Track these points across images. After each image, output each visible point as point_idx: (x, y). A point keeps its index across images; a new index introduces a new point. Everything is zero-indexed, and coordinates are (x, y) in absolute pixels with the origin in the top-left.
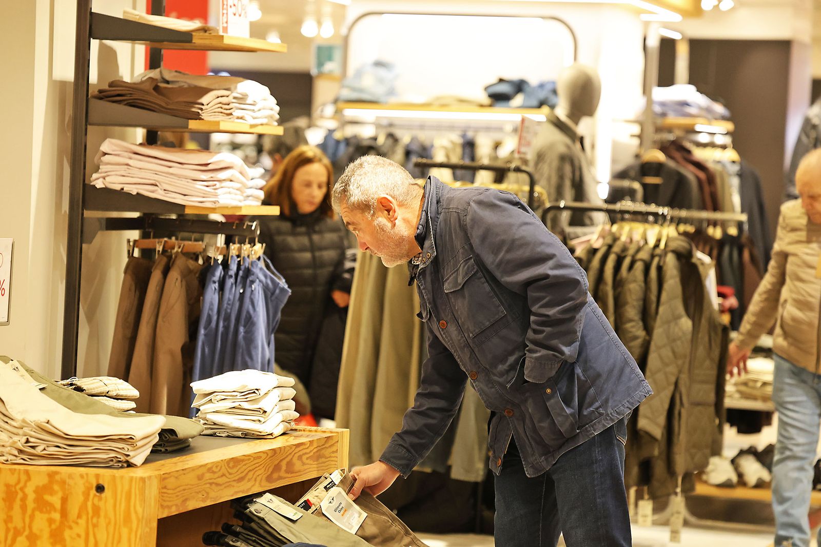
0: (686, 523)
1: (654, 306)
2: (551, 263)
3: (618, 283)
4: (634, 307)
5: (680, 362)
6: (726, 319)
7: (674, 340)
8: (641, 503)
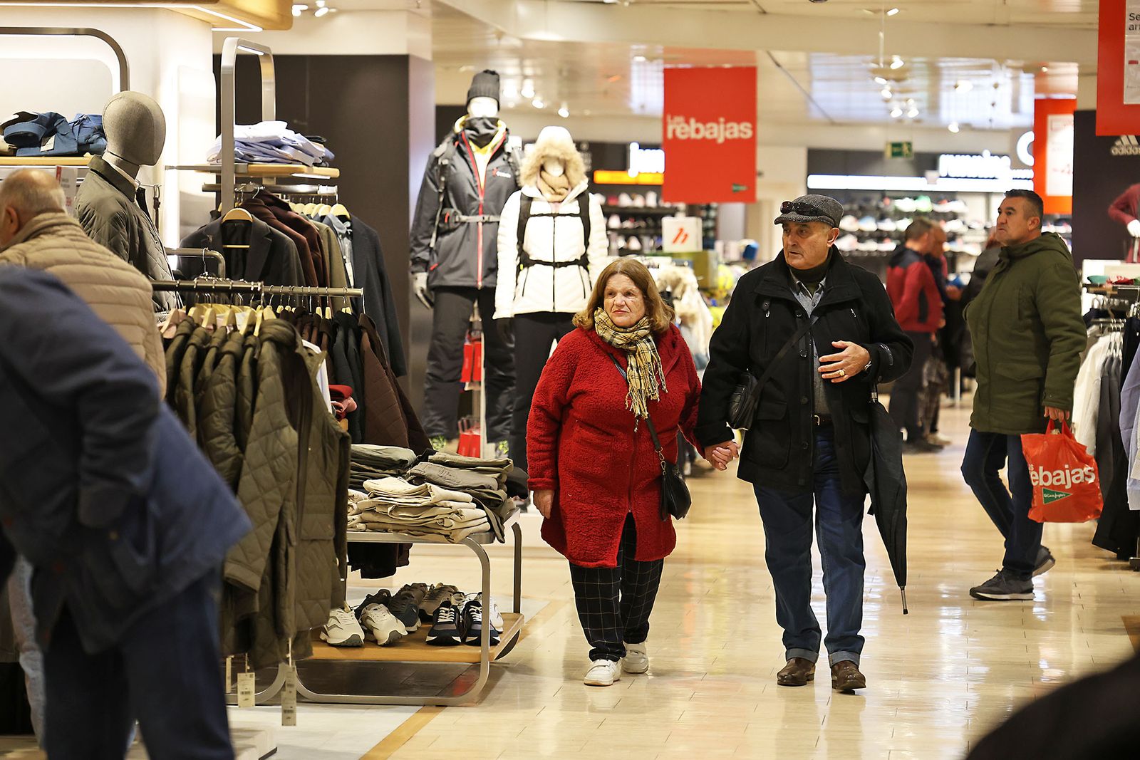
0: (301, 699)
1: (248, 412)
2: (108, 364)
3: (200, 385)
4: (222, 415)
5: (284, 485)
6: (343, 426)
7: (275, 457)
8: (241, 676)
